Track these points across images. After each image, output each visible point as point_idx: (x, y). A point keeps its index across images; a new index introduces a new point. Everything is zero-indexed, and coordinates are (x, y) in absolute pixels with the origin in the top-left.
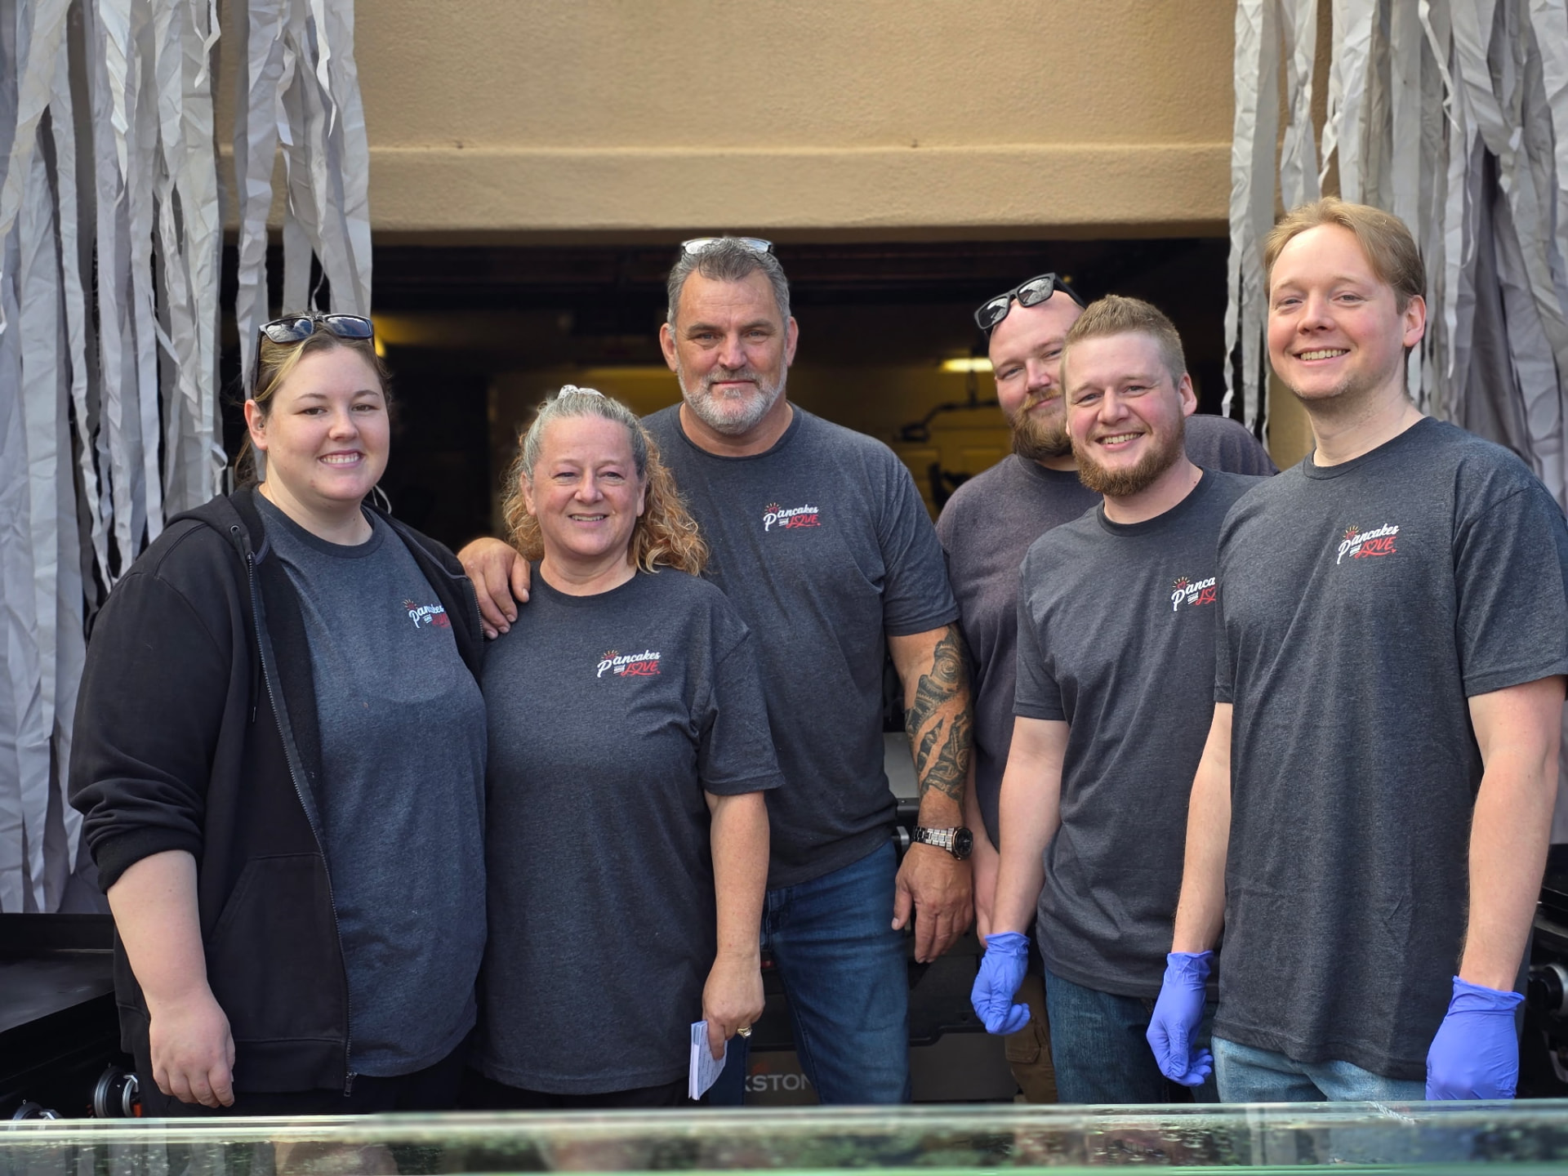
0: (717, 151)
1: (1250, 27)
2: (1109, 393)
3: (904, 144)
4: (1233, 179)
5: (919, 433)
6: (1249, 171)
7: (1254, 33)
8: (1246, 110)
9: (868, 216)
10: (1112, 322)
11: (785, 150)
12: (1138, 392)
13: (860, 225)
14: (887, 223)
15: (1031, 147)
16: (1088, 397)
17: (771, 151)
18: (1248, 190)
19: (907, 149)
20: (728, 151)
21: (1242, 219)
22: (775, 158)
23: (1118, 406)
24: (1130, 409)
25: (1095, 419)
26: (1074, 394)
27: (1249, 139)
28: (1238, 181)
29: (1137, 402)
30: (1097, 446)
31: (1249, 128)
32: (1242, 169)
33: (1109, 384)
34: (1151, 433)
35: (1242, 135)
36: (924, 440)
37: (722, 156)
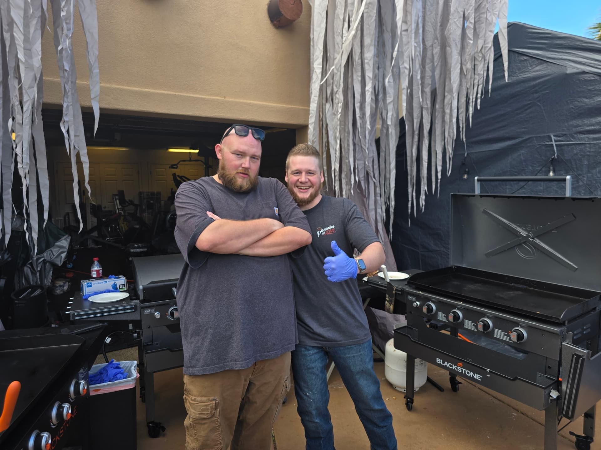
0: (174, 93)
1: (318, 77)
2: (304, 174)
3: (222, 97)
4: (310, 113)
5: (175, 166)
6: (315, 111)
7: (318, 78)
8: (315, 96)
9: (214, 115)
10: (307, 152)
11: (191, 95)
12: (312, 175)
13: (212, 117)
14: (218, 117)
15: (252, 102)
16: (296, 173)
17: (189, 95)
18: (315, 116)
19: (223, 99)
20: (177, 94)
21: (312, 123)
22: (190, 97)
23: (306, 178)
24: (309, 180)
25: (298, 180)
26: (292, 171)
27: (315, 103)
28: (312, 113)
29: (312, 178)
30: (297, 188)
31: (315, 101)
32: (313, 110)
33: (304, 171)
34: (313, 188)
35: (313, 102)
36: (176, 168)
37: (175, 95)
